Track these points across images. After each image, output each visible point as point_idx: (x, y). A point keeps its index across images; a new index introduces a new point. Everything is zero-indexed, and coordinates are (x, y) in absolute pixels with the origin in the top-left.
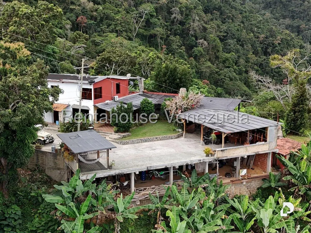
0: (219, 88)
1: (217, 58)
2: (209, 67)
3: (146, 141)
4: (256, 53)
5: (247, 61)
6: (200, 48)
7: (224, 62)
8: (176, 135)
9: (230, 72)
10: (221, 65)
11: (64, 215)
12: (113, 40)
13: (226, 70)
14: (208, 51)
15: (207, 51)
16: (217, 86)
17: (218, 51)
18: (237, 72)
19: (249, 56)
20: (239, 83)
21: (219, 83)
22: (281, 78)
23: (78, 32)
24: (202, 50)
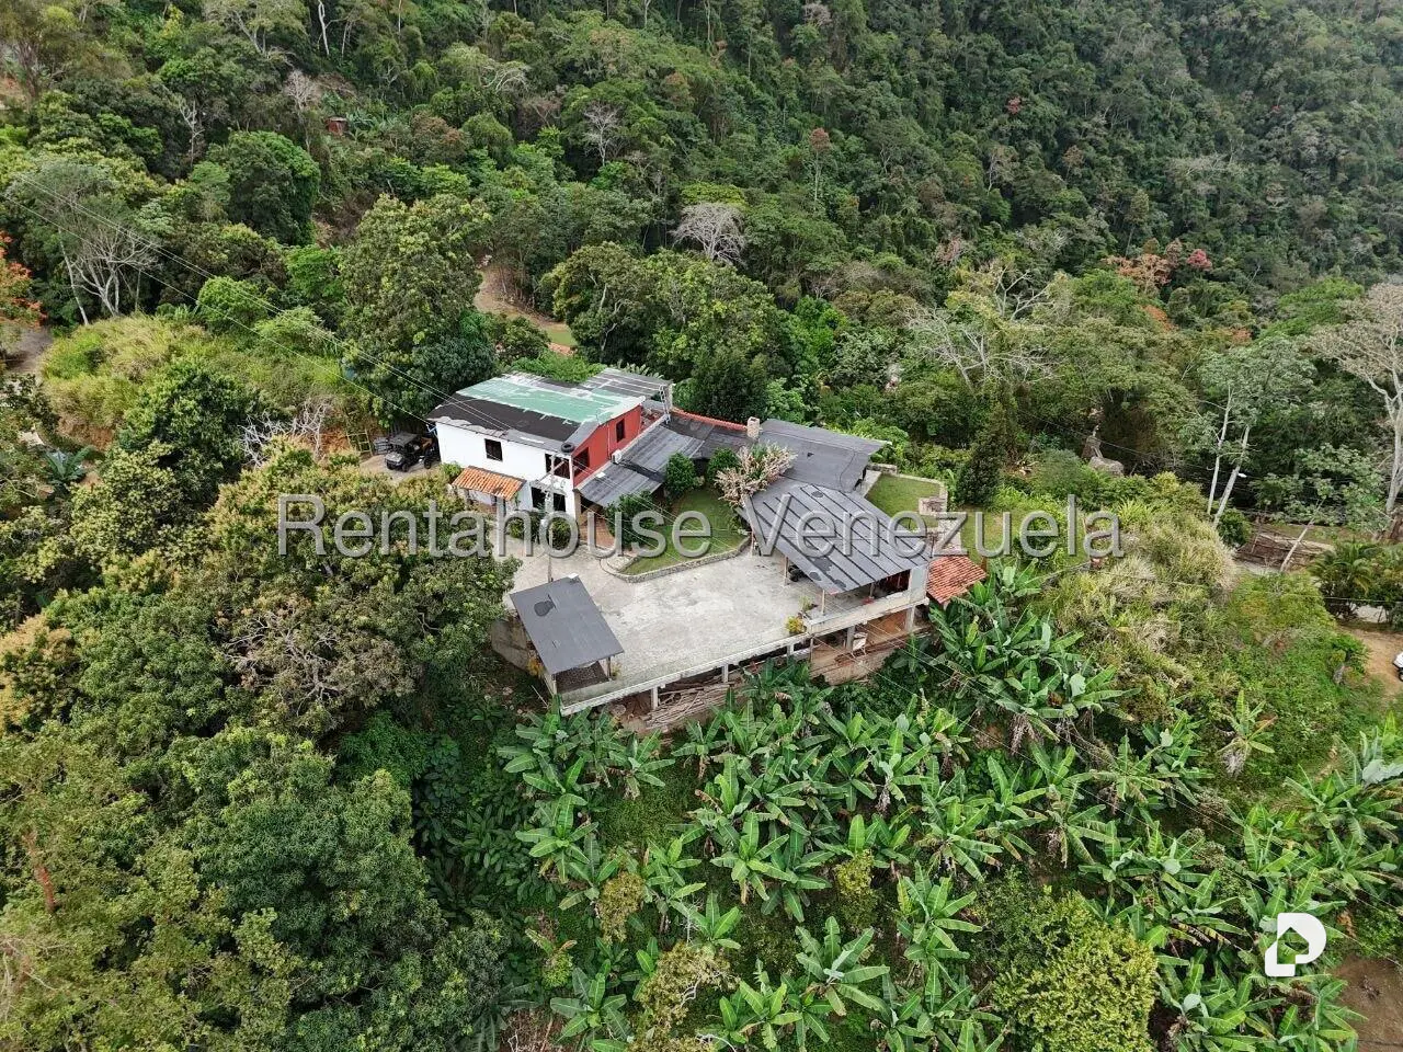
0: (853, 138)
1: (852, 49)
2: (831, 82)
4: (948, 29)
5: (926, 55)
6: (810, 28)
7: (869, 63)
8: (734, 549)
9: (880, 94)
10: (861, 71)
12: (594, 34)
13: (872, 86)
14: (831, 32)
15: (827, 32)
16: (848, 131)
17: (856, 31)
18: (900, 89)
19: (932, 38)
20: (901, 122)
21: (855, 124)
22: (1006, 95)
23: (507, 14)
24: (815, 32)
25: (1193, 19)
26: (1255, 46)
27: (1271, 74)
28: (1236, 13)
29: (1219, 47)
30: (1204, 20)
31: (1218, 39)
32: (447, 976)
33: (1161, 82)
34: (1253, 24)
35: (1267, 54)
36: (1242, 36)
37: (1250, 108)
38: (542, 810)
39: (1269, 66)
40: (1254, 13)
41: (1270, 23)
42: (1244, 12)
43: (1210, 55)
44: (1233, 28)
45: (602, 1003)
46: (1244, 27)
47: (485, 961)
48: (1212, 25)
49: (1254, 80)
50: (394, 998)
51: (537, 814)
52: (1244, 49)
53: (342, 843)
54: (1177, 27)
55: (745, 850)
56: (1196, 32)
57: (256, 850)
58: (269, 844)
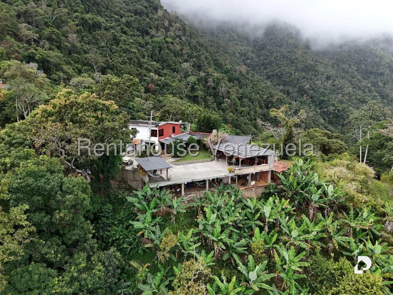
0: (238, 130)
1: (236, 110)
2: (231, 116)
3: (191, 163)
4: (261, 107)
5: (255, 113)
6: (225, 104)
7: (241, 113)
8: (210, 159)
9: (245, 120)
10: (239, 115)
11: (139, 210)
12: (171, 99)
13: (242, 118)
15: (230, 106)
16: (236, 128)
17: (237, 106)
18: (249, 120)
19: (257, 109)
20: (250, 126)
21: (238, 126)
22: (277, 123)
23: (148, 94)
24: (227, 106)
25: (323, 109)
26: (340, 116)
27: (345, 122)
28: (334, 108)
29: (331, 116)
30: (326, 110)
31: (330, 114)
32: (97, 265)
33: (317, 122)
34: (338, 110)
35: (344, 117)
36: (336, 113)
37: (341, 130)
38: (140, 216)
39: (344, 120)
40: (338, 108)
41: (343, 110)
42: (336, 108)
43: (329, 118)
44: (333, 111)
45: (159, 285)
46: (336, 111)
47: (112, 264)
48: (328, 111)
49: (341, 123)
50: (73, 268)
51: (138, 217)
52: (337, 116)
53: (61, 190)
54: (319, 111)
55: (216, 233)
56: (324, 112)
57: (26, 182)
58: (31, 180)
